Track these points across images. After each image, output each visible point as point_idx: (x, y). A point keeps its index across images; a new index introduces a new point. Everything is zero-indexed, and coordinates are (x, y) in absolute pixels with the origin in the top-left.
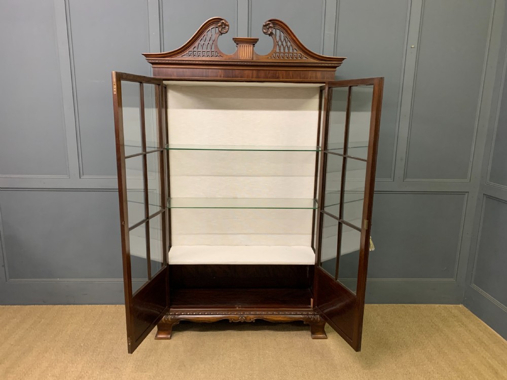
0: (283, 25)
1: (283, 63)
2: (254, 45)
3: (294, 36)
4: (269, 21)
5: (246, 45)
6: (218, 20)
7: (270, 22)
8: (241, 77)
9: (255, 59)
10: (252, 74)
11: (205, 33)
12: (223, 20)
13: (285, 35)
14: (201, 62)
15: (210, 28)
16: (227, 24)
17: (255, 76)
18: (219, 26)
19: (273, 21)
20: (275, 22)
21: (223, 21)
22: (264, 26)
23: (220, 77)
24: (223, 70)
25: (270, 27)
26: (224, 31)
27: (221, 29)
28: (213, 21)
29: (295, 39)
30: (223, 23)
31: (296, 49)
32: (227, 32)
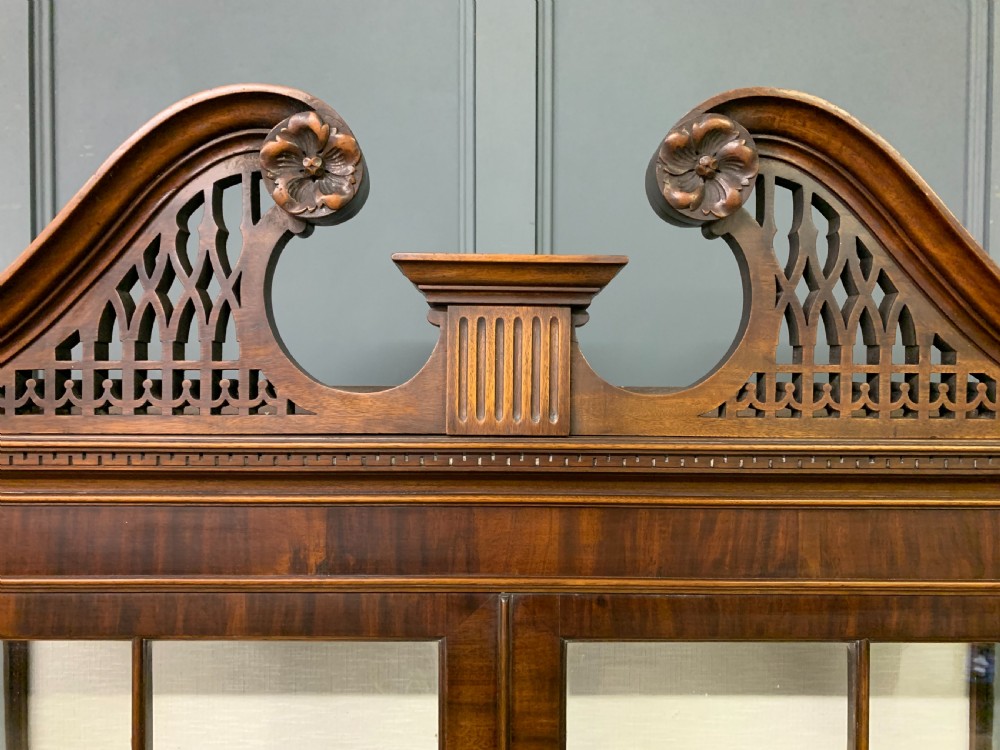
0: (835, 145)
1: (842, 454)
2: (578, 310)
3: (949, 234)
4: (722, 109)
5: (509, 314)
6: (264, 112)
7: (725, 122)
8: (471, 566)
9: (587, 422)
10: (569, 538)
11: (165, 226)
12: (302, 107)
13: (849, 226)
14: (119, 464)
15: (205, 183)
16: (339, 138)
17: (589, 559)
18: (275, 159)
19: (751, 114)
20: (766, 115)
21: (311, 119)
22: (677, 152)
23: (299, 567)
24: (315, 511)
25: (732, 161)
26: (323, 200)
27: (294, 188)
28: (224, 118)
29: (944, 255)
30: (304, 131)
31: (947, 333)
32: (344, 212)
